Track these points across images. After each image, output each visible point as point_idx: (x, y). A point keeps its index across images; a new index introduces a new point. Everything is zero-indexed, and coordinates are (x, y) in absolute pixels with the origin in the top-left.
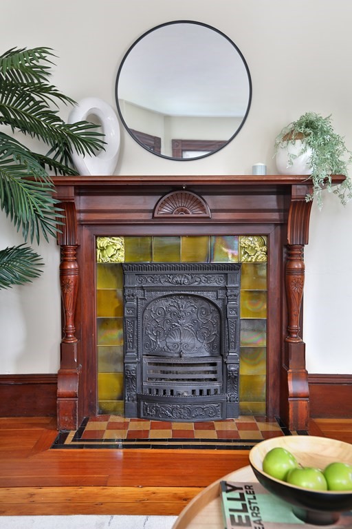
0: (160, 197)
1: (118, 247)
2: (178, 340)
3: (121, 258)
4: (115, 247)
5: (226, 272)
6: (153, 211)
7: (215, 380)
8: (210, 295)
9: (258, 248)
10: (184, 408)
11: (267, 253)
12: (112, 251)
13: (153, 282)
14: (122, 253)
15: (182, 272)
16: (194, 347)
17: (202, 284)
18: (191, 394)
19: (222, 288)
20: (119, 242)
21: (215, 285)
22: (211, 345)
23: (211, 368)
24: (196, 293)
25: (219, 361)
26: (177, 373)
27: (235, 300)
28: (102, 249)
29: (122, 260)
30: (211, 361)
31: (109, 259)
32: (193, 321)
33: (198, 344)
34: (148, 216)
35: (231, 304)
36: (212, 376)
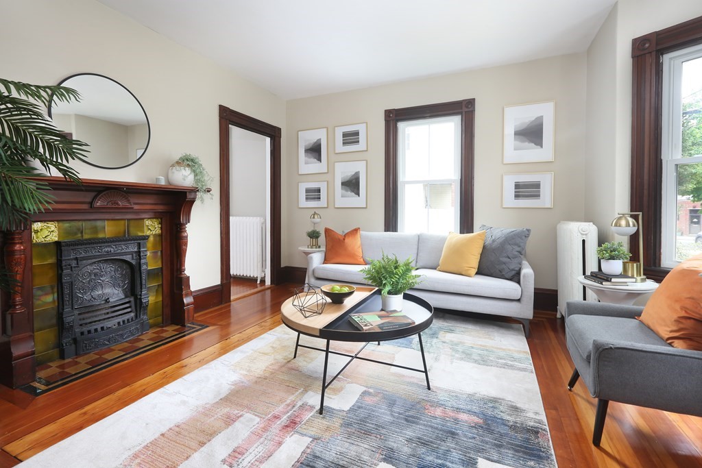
0: (96, 193)
1: (52, 229)
2: (100, 292)
3: (54, 237)
4: (49, 230)
5: (139, 241)
6: (91, 203)
7: (131, 312)
8: (128, 258)
9: (156, 226)
10: (117, 335)
11: (161, 228)
12: (46, 233)
13: (86, 253)
14: (56, 234)
15: (109, 244)
16: (115, 294)
17: (123, 251)
18: (117, 325)
19: (136, 252)
20: (53, 226)
21: (132, 250)
22: (124, 291)
23: (127, 305)
24: (118, 257)
25: (132, 299)
26: (108, 313)
27: (145, 258)
28: (37, 232)
29: (56, 239)
30: (127, 300)
31: (43, 240)
32: (112, 277)
33: (116, 292)
34: (85, 207)
35: (142, 261)
36: (129, 310)
